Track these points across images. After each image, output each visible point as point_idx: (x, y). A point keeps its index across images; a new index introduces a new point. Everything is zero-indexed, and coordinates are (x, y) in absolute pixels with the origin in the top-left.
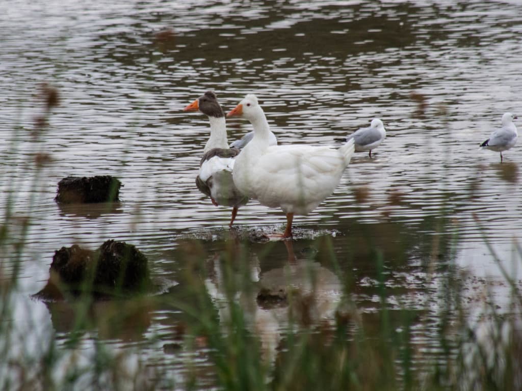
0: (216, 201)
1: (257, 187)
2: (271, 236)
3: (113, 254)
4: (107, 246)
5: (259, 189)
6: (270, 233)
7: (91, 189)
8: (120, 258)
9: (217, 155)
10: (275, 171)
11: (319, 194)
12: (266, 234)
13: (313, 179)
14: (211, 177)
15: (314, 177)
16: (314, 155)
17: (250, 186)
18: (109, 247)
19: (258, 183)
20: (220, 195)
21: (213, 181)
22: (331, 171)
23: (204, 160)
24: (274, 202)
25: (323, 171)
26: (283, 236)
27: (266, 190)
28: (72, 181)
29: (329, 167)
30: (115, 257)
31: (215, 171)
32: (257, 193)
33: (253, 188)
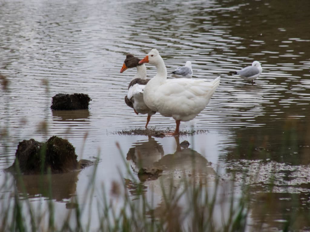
0: (136, 111)
1: (158, 104)
2: (167, 134)
3: (53, 145)
4: (52, 140)
5: (159, 105)
6: (166, 132)
7: (72, 101)
8: (57, 148)
9: (138, 83)
10: (169, 95)
11: (196, 109)
12: (164, 133)
13: (192, 100)
14: (133, 97)
15: (193, 98)
16: (193, 85)
17: (154, 104)
18: (53, 140)
19: (158, 101)
20: (138, 108)
21: (134, 99)
22: (204, 95)
23: (130, 86)
24: (168, 113)
25: (199, 95)
26: (173, 134)
27: (163, 106)
28: (61, 96)
29: (203, 92)
30: (54, 147)
31: (135, 93)
32: (158, 108)
33: (155, 105)
